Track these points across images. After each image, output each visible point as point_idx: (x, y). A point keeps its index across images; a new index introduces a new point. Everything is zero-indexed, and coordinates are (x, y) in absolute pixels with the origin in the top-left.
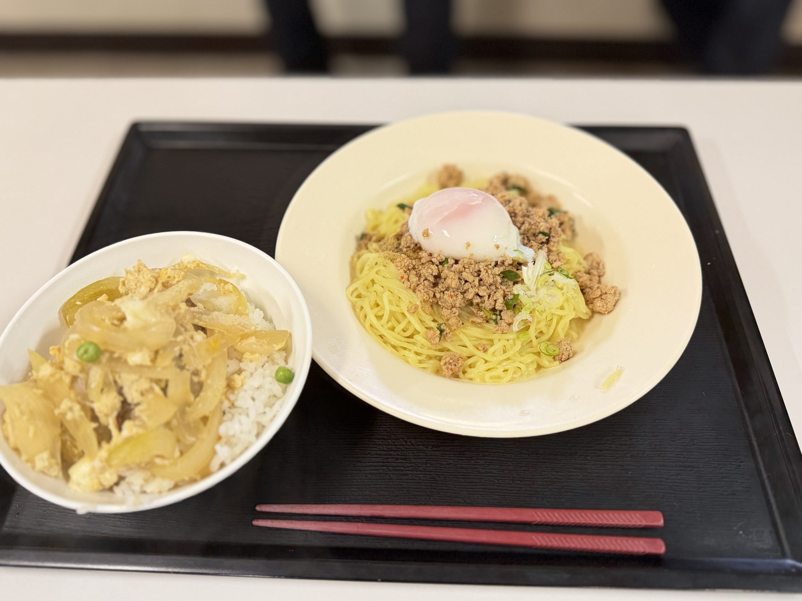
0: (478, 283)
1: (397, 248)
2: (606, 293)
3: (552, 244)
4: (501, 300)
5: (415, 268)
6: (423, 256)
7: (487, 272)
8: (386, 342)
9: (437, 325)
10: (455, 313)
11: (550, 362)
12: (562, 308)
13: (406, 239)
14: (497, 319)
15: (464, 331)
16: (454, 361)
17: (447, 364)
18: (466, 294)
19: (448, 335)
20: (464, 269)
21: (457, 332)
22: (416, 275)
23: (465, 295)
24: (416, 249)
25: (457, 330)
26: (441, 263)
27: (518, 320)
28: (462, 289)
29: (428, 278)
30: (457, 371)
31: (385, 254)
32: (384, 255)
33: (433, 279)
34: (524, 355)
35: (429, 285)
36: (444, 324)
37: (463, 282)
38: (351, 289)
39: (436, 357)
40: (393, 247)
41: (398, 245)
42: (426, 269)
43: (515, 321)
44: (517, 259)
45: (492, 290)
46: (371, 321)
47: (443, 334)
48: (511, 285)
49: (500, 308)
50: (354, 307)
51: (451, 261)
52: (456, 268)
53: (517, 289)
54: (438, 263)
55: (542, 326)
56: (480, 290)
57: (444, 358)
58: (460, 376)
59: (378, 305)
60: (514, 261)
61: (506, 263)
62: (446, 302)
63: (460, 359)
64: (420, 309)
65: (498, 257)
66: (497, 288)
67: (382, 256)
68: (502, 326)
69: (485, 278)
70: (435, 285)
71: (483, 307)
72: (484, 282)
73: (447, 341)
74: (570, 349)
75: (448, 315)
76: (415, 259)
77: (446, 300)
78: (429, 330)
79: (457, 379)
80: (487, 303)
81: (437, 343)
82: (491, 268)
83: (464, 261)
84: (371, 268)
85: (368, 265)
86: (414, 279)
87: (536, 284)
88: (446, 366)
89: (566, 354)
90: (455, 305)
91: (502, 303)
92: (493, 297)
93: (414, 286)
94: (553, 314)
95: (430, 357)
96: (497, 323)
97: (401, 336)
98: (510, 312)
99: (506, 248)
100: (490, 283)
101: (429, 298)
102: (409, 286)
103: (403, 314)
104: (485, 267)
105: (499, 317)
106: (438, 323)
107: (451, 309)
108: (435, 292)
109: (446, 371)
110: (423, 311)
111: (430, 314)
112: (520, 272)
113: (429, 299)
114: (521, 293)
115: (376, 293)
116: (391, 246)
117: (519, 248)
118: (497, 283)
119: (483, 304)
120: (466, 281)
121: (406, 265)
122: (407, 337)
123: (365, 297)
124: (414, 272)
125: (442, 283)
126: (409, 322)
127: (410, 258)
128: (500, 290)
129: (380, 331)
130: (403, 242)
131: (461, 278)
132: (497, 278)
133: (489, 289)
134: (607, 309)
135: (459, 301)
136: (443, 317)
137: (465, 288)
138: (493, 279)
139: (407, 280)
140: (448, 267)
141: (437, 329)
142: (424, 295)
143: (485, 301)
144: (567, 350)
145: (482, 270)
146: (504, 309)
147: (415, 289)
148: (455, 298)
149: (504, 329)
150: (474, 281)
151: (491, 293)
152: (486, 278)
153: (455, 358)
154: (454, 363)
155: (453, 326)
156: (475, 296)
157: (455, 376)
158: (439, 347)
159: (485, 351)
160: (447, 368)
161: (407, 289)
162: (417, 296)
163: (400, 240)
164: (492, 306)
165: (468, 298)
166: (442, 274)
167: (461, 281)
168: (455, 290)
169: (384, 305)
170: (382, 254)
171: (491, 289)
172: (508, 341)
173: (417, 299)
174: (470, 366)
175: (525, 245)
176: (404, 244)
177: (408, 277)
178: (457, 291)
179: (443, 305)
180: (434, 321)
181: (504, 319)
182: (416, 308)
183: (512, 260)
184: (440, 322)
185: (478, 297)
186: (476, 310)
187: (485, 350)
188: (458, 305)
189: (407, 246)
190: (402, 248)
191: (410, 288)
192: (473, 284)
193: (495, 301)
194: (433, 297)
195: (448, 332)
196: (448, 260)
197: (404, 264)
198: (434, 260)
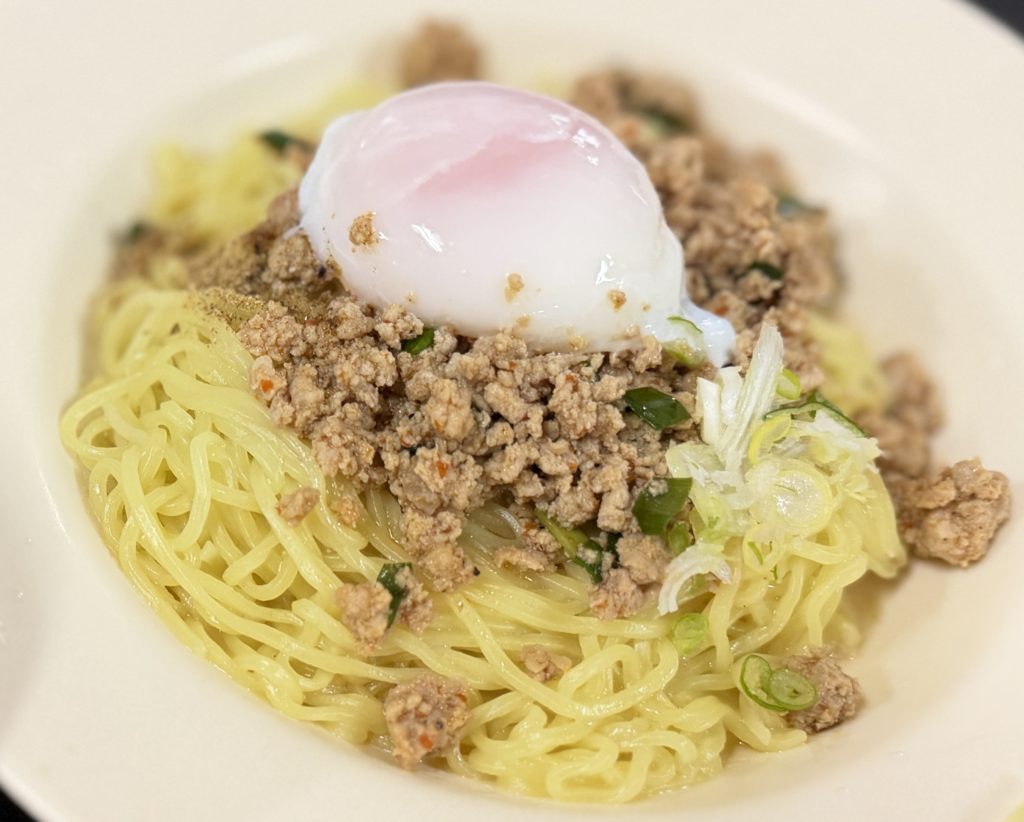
0: (540, 427)
1: (250, 279)
2: (973, 496)
3: (792, 307)
4: (621, 496)
5: (315, 356)
6: (344, 314)
7: (575, 389)
8: (188, 615)
9: (380, 568)
10: (448, 531)
11: (775, 730)
12: (822, 538)
13: (286, 251)
14: (600, 565)
15: (478, 597)
16: (435, 707)
17: (408, 719)
18: (492, 465)
19: (419, 608)
20: (492, 371)
21: (454, 601)
22: (314, 380)
23: (488, 469)
24: (319, 288)
25: (452, 594)
26: (407, 344)
27: (681, 575)
28: (478, 445)
29: (361, 394)
30: (444, 743)
31: (208, 295)
32: (204, 301)
33: (377, 400)
34: (688, 702)
35: (362, 421)
36: (407, 568)
37: (486, 420)
38: (79, 412)
39: (367, 684)
40: (239, 275)
41: (258, 269)
42: (355, 363)
43: (669, 578)
44: (680, 352)
45: (587, 455)
46: (142, 534)
47: (403, 604)
48: (655, 446)
49: (616, 526)
50: (83, 479)
51: (445, 339)
52: (464, 368)
53: (679, 460)
54: (396, 342)
55: (755, 599)
56: (545, 453)
57: (397, 691)
58: (452, 763)
59: (170, 478)
60: (666, 355)
61: (640, 364)
62: (418, 485)
63: (457, 701)
64: (322, 508)
65: (614, 339)
66: (604, 450)
67: (199, 304)
68: (621, 594)
69: (569, 410)
70: (382, 420)
71: (549, 516)
72: (563, 423)
73: (414, 632)
74: (851, 689)
75: (423, 536)
76: (316, 322)
77: (420, 480)
78: (350, 587)
79: (441, 774)
80: (566, 504)
81: (377, 635)
82: (589, 378)
83: (494, 343)
84: (157, 343)
85: (146, 333)
86: (308, 393)
87: (745, 444)
88: (406, 723)
89: (836, 706)
90: (450, 500)
91: (622, 506)
92: (591, 483)
93: (308, 419)
94: (792, 559)
95: (344, 685)
96: (598, 579)
97: (246, 596)
98: (652, 541)
99: (645, 308)
100: (585, 430)
101: (360, 467)
102: (290, 420)
103: (259, 517)
104: (568, 372)
105: (608, 558)
106: (383, 561)
107: (434, 515)
108: (381, 448)
109: (406, 744)
110: (334, 512)
111: (357, 524)
112: (687, 397)
113: (357, 472)
114: (699, 475)
115: (168, 434)
116: (230, 272)
117: (684, 312)
118: (608, 432)
119: (550, 503)
120: (497, 417)
121: (282, 341)
122: (269, 604)
123: (128, 443)
124: (309, 369)
125: (406, 417)
126: (279, 549)
127: (296, 319)
128: (617, 458)
129: (168, 573)
130: (276, 259)
131: (481, 403)
132: (610, 415)
133: (575, 452)
134: (970, 553)
135: (467, 486)
136: (403, 541)
137: (491, 442)
138: (595, 416)
139: (284, 396)
140: (433, 360)
141: (379, 586)
142: (341, 455)
143: (557, 495)
144: (839, 695)
145: (560, 380)
146: (628, 529)
147: (310, 432)
148: (452, 475)
149: (625, 605)
150: (526, 418)
151: (583, 468)
152: (572, 411)
153: (439, 696)
154: (437, 715)
155: (438, 577)
156: (525, 472)
157: (436, 761)
158: (382, 650)
159: (550, 676)
160: (410, 735)
161: (282, 431)
162: (316, 456)
163: (266, 252)
164: (584, 514)
165: (501, 480)
166: (410, 385)
167: (480, 416)
168: (453, 445)
169: (194, 481)
170: (198, 296)
171: (582, 452)
172: (633, 646)
173: (312, 468)
174: (490, 730)
175: (701, 303)
176: (281, 267)
177: (288, 386)
178: (462, 451)
179: (410, 497)
180: (370, 551)
181: (628, 569)
182: (310, 501)
183: (664, 352)
184: (390, 557)
185: (536, 476)
186: (523, 522)
187: (548, 675)
188: (461, 501)
189: (290, 276)
190: (270, 280)
191: (291, 425)
192: (523, 427)
193: (599, 497)
194: (371, 466)
195: (420, 598)
196: (433, 335)
197: (274, 338)
198: (384, 329)
